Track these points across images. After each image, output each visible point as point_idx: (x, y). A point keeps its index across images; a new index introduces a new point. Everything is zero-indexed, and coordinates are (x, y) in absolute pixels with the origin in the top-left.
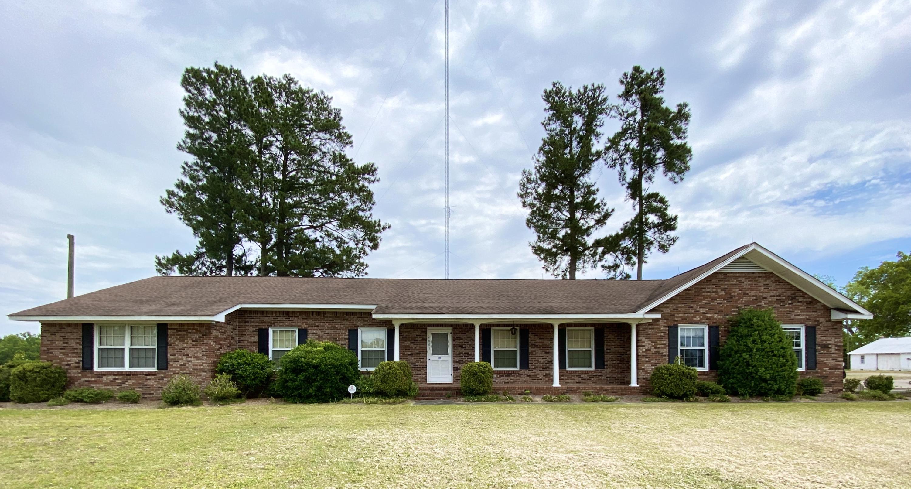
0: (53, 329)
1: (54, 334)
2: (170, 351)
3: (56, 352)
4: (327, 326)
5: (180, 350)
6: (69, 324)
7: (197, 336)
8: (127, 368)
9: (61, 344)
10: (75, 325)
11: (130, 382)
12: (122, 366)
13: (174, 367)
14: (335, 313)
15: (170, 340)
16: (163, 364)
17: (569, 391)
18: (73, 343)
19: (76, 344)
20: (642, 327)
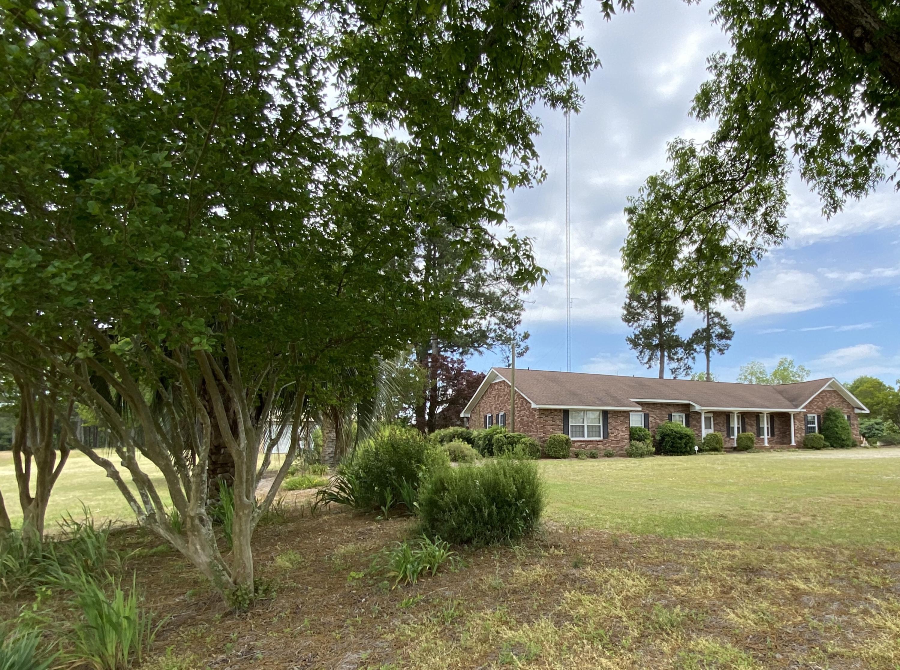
0: (547, 413)
1: (547, 416)
2: (609, 427)
3: (549, 428)
4: (658, 412)
5: (614, 427)
6: (556, 410)
7: (622, 418)
8: (586, 438)
9: (551, 422)
10: (560, 410)
11: (590, 446)
12: (584, 436)
13: (612, 437)
14: (662, 404)
15: (609, 421)
16: (606, 435)
17: (772, 448)
18: (558, 422)
19: (559, 422)
20: (796, 415)
